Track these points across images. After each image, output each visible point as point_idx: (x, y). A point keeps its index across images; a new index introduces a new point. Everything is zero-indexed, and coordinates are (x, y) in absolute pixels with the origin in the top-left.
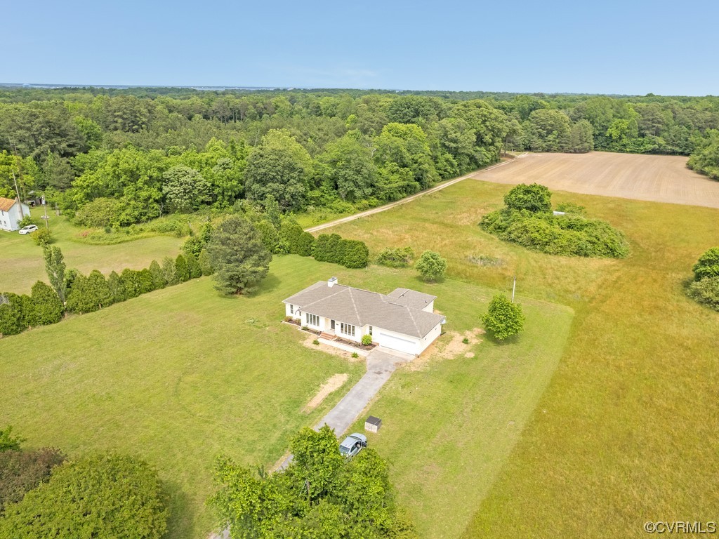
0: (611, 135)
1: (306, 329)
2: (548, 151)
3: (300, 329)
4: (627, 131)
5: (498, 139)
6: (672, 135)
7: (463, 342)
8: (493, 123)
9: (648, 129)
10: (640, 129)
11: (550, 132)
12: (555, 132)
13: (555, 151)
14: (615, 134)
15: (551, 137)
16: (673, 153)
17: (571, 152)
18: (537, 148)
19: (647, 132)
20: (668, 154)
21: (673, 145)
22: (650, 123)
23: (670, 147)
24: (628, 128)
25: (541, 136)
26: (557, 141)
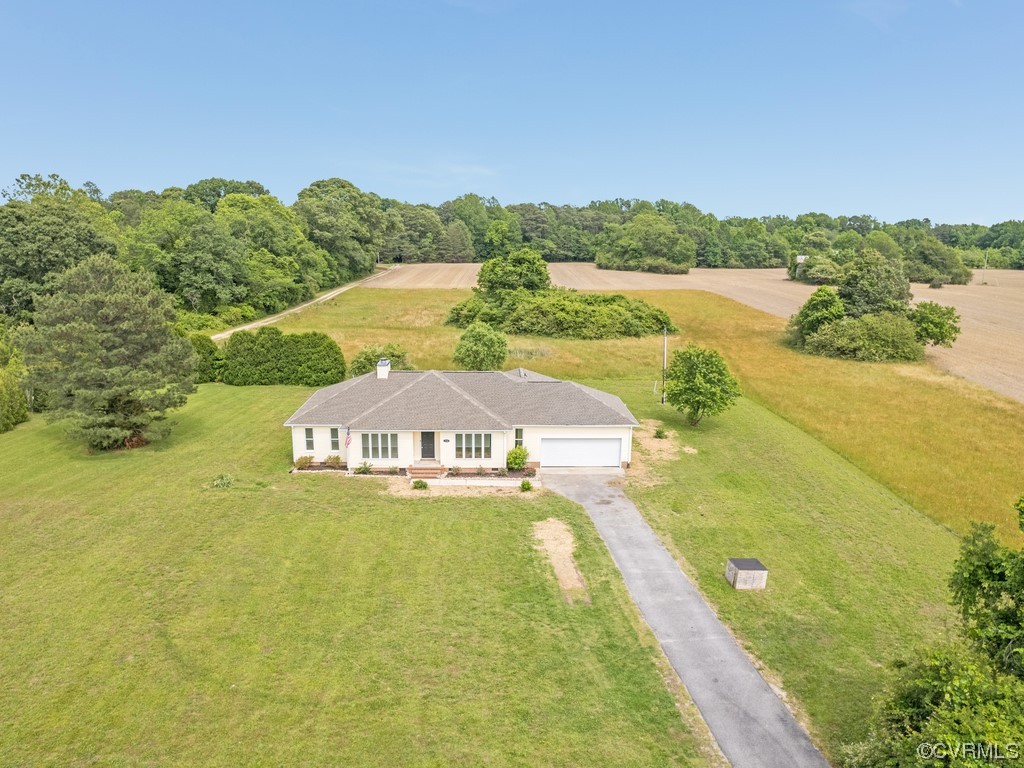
0: (491, 240)
1: (365, 471)
2: (423, 262)
3: (349, 474)
4: (510, 234)
5: (377, 233)
6: (562, 236)
7: (656, 437)
8: (368, 209)
9: (532, 231)
10: (524, 231)
11: (423, 234)
12: (429, 234)
13: (434, 261)
14: (496, 239)
15: (426, 242)
16: (566, 259)
17: (453, 262)
18: (410, 258)
19: (533, 234)
20: (560, 260)
21: (564, 248)
22: (533, 223)
23: (562, 252)
24: (509, 231)
25: (412, 241)
26: (434, 247)
